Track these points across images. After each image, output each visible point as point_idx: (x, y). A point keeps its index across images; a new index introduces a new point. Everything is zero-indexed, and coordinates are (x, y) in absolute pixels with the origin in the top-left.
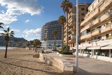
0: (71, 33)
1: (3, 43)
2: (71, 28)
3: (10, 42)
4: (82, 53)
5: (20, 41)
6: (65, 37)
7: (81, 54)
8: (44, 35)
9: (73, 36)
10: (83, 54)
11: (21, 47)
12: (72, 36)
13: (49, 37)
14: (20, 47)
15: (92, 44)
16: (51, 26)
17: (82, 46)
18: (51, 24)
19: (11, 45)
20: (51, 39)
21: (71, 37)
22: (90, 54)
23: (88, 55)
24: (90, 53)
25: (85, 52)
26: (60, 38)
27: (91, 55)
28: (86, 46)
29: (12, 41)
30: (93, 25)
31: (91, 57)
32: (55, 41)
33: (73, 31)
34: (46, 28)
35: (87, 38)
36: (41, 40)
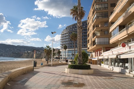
0: (95, 35)
1: (19, 53)
2: (95, 28)
3: (27, 53)
4: (111, 65)
5: (39, 51)
6: (89, 42)
7: (110, 67)
8: (64, 42)
9: (98, 39)
10: (114, 68)
11: (40, 59)
12: (96, 39)
13: (71, 44)
14: (38, 58)
15: (130, 48)
16: (72, 30)
17: (112, 54)
18: (73, 28)
19: (28, 56)
20: (73, 46)
21: (96, 41)
22: (127, 68)
23: (122, 69)
24: (127, 65)
25: (116, 64)
26: (84, 45)
27: (127, 71)
28: (117, 53)
29: (30, 52)
30: (131, 13)
31: (127, 74)
32: (74, 49)
33: (99, 31)
34: (67, 33)
35: (119, 39)
36: (61, 48)
